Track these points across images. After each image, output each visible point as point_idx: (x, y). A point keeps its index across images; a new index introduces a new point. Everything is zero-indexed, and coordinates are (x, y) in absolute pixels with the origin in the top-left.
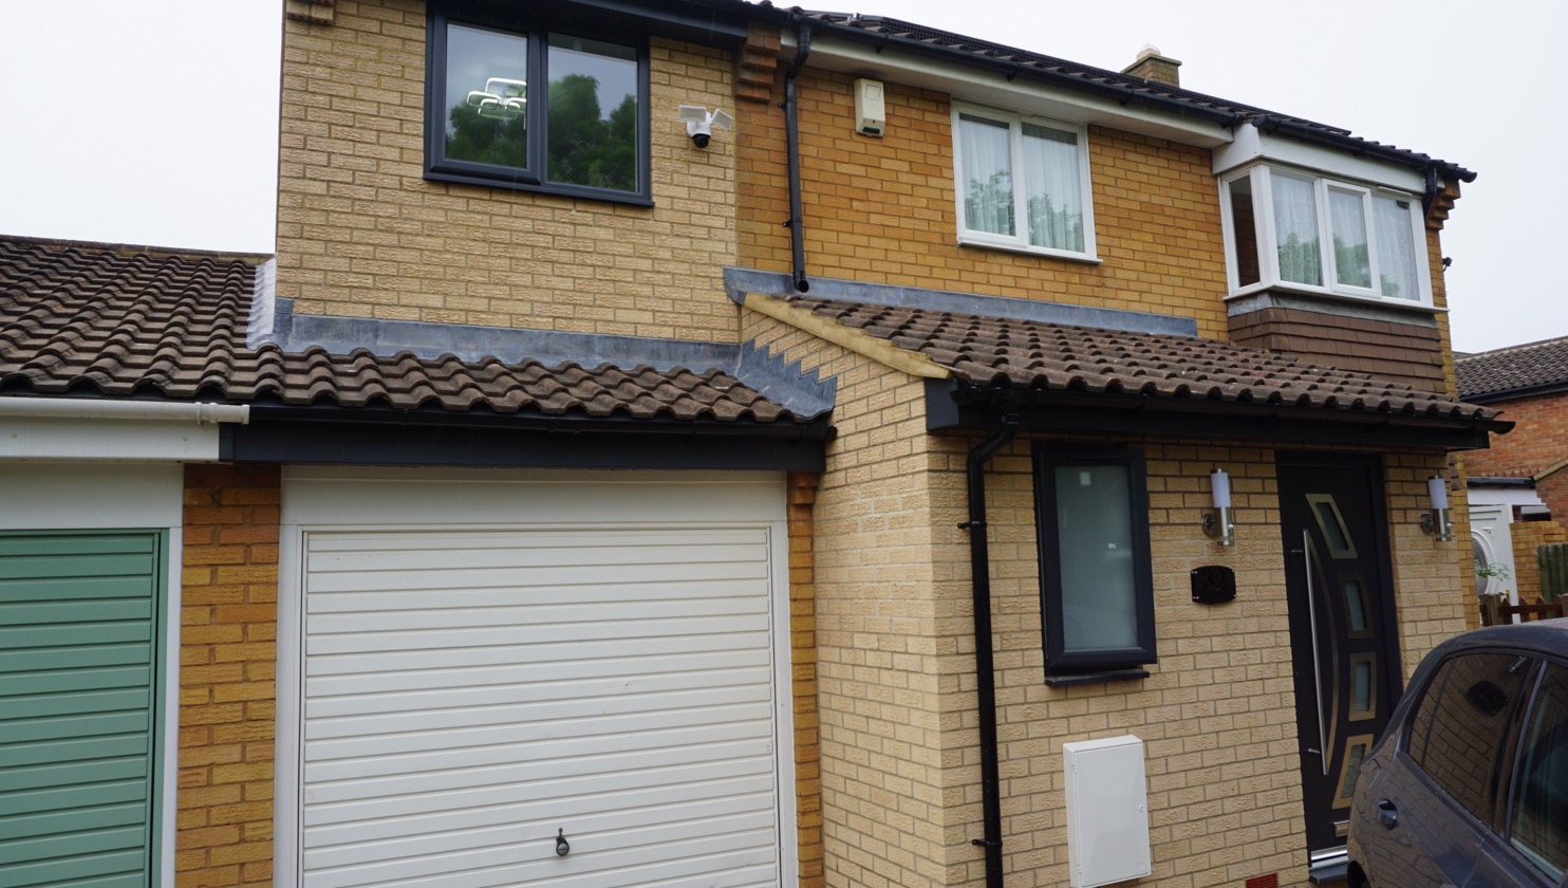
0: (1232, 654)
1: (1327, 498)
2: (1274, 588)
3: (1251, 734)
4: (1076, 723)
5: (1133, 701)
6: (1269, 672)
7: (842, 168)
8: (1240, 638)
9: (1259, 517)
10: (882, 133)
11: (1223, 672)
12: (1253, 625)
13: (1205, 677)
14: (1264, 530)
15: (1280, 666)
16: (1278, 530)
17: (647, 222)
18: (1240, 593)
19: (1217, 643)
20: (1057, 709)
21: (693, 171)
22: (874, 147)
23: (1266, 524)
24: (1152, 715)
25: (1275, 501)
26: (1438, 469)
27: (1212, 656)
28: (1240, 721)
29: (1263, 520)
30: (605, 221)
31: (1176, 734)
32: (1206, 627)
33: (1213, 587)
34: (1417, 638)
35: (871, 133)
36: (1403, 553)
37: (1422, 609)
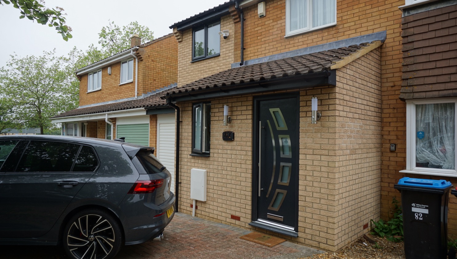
0: (232, 155)
1: (278, 109)
2: (247, 138)
3: (236, 178)
4: (196, 164)
5: (207, 162)
6: (243, 162)
7: (256, 29)
8: (235, 151)
9: (244, 117)
10: (265, 15)
11: (230, 159)
12: (239, 148)
13: (225, 160)
14: (246, 121)
15: (247, 161)
16: (250, 121)
18: (235, 139)
19: (229, 152)
20: (193, 161)
21: (227, 44)
22: (264, 20)
23: (246, 119)
24: (211, 167)
25: (250, 112)
26: (329, 94)
27: (227, 155)
28: (233, 173)
29: (246, 118)
30: (213, 61)
31: (216, 172)
32: (226, 147)
33: (228, 137)
34: (306, 160)
35: (262, 16)
36: (303, 128)
37: (310, 150)
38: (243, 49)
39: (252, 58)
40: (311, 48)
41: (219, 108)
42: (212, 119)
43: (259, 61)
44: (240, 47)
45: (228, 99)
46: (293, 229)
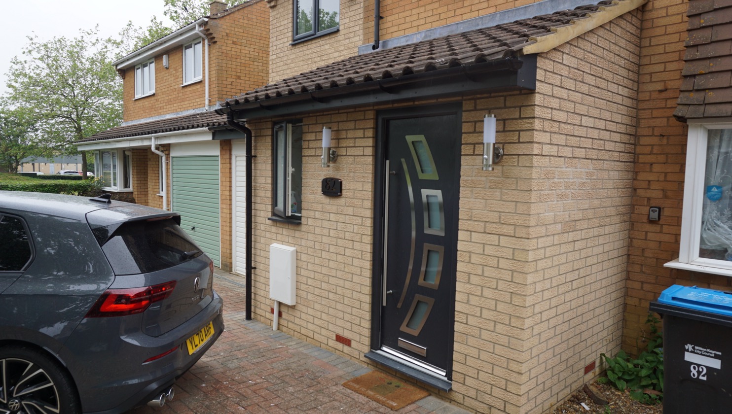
0: (339, 224)
1: (421, 138)
2: (364, 192)
3: (344, 267)
4: (279, 237)
5: (297, 234)
6: (357, 238)
8: (343, 216)
9: (359, 151)
11: (335, 232)
12: (350, 211)
13: (326, 232)
14: (362, 159)
15: (364, 236)
16: (370, 160)
17: (340, 36)
18: (344, 193)
19: (333, 217)
20: (274, 229)
21: (351, 10)
23: (363, 155)
24: (304, 242)
25: (370, 142)
26: (520, 107)
27: (330, 222)
28: (340, 258)
29: (362, 154)
30: (328, 42)
31: (312, 254)
32: (328, 207)
33: (332, 188)
34: (470, 244)
36: (466, 178)
37: (480, 223)
38: (379, 18)
39: (395, 35)
40: (504, 13)
41: (316, 132)
42: (305, 152)
43: (407, 41)
44: (373, 14)
45: (331, 114)
46: (444, 374)
